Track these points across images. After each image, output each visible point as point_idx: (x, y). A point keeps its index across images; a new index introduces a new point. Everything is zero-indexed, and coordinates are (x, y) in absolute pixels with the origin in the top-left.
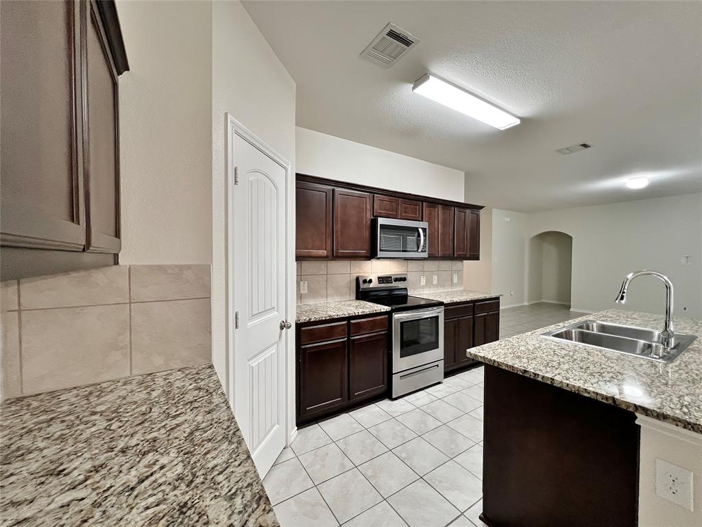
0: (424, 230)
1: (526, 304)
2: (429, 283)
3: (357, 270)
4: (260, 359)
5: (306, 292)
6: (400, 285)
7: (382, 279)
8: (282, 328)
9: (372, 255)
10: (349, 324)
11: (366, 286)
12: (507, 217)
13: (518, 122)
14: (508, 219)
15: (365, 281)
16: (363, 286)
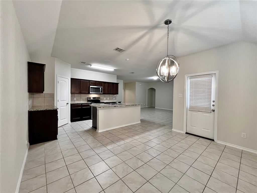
0: (101, 88)
1: (147, 107)
2: (106, 99)
3: (88, 96)
4: (63, 107)
5: (76, 100)
6: (98, 99)
7: (93, 98)
8: (67, 104)
9: (89, 93)
10: (82, 105)
11: (90, 99)
12: (140, 84)
13: (114, 70)
14: (141, 85)
15: (89, 98)
16: (88, 99)
